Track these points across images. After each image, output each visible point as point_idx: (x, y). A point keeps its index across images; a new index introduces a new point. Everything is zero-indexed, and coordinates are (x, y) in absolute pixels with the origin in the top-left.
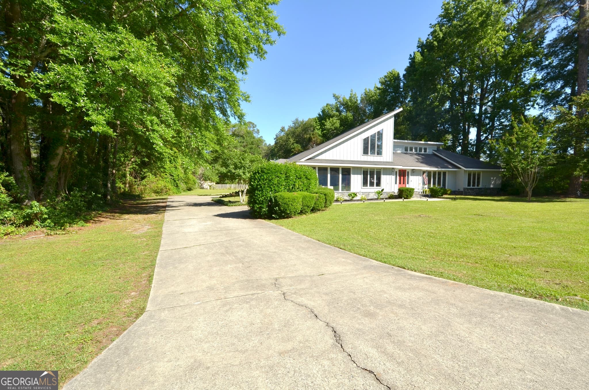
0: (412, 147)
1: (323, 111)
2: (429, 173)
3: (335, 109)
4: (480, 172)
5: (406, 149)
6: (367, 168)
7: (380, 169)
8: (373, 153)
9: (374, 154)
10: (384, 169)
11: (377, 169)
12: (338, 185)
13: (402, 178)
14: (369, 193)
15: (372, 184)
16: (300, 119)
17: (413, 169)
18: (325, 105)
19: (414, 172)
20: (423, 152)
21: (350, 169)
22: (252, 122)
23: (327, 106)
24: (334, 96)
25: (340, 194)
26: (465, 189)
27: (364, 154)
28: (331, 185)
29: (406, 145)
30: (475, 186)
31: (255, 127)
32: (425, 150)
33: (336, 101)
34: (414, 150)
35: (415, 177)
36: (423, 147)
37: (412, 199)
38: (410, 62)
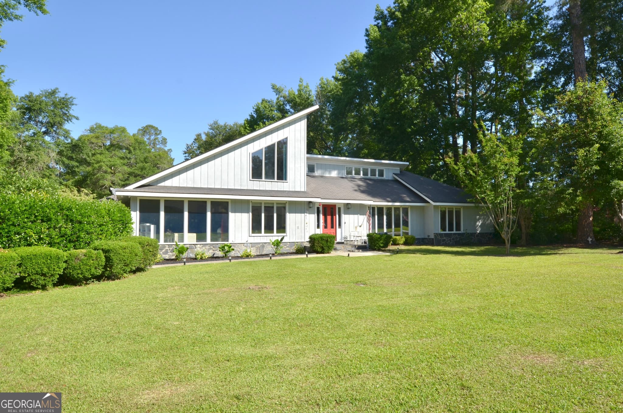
0: (359, 169)
1: (257, 111)
2: (380, 210)
3: (274, 109)
4: (460, 209)
5: (349, 173)
6: (260, 202)
7: (285, 204)
8: (270, 175)
9: (274, 178)
10: (291, 202)
11: (278, 203)
12: (205, 231)
13: (329, 218)
14: (263, 245)
15: (269, 229)
16: (222, 123)
17: (348, 204)
18: (260, 101)
19: (350, 209)
20: (377, 176)
21: (227, 203)
22: (154, 125)
23: (262, 103)
24: (273, 87)
25: (207, 247)
26: (436, 235)
27: (253, 178)
28: (190, 231)
29: (349, 165)
30: (453, 231)
31: (159, 134)
32: (381, 173)
33: (277, 96)
34: (362, 172)
35: (352, 216)
36: (377, 168)
37: (333, 253)
38: (366, 40)
